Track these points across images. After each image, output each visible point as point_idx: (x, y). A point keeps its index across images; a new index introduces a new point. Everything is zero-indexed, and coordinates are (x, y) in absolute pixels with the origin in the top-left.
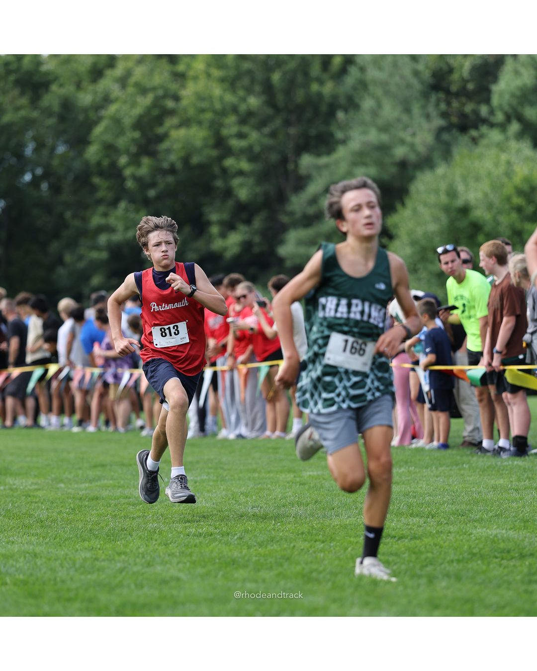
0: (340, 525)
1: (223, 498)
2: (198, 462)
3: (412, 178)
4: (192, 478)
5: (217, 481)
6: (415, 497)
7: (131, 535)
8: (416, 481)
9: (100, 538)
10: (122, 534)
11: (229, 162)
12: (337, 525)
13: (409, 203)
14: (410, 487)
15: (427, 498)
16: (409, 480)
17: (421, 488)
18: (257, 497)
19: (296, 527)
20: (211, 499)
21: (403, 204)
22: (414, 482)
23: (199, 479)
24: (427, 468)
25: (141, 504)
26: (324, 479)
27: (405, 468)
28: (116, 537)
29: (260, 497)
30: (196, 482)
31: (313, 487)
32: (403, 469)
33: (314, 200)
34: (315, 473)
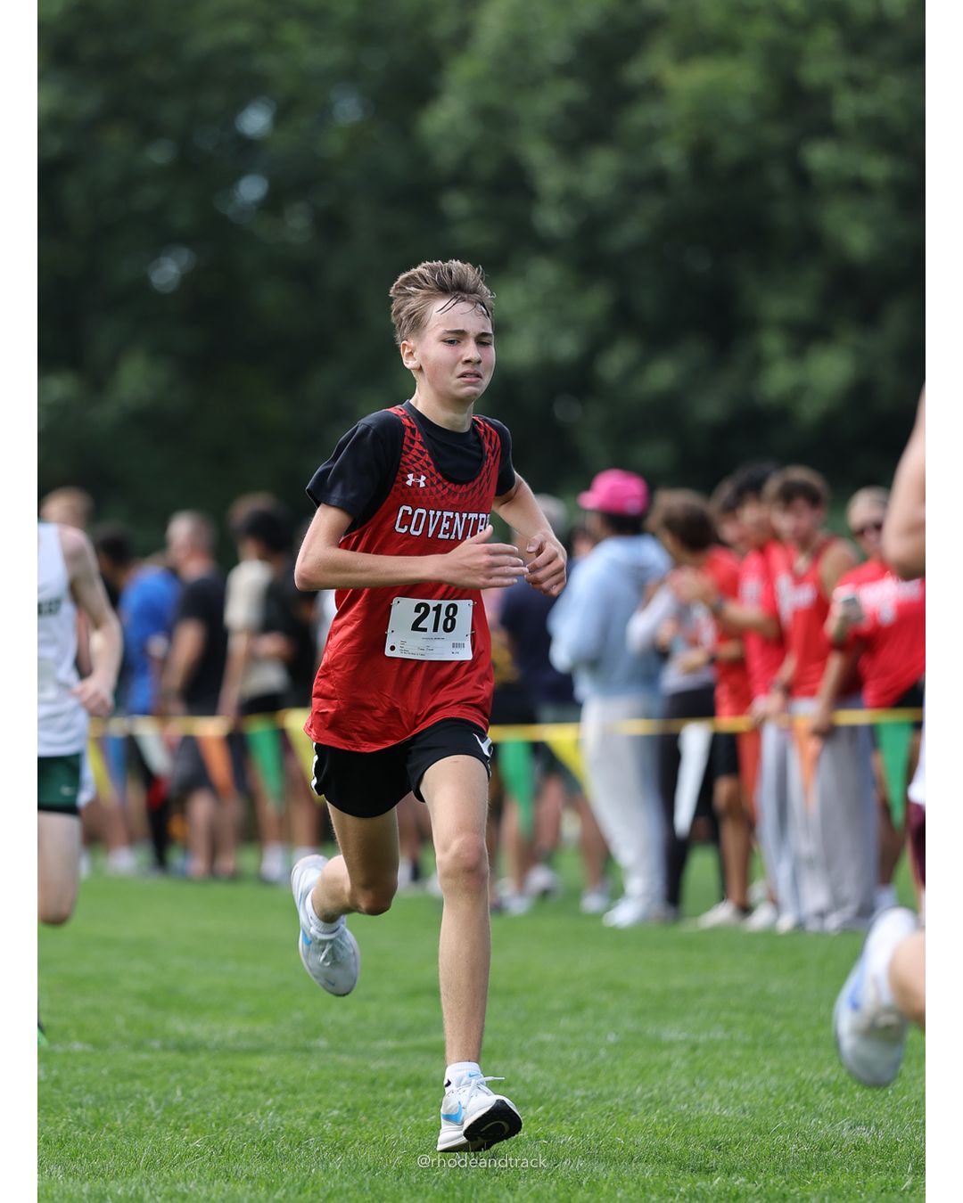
1: (771, 1096)
2: (700, 992)
4: (682, 1036)
5: (754, 1046)
9: (427, 1194)
10: (486, 1185)
11: (820, 156)
20: (737, 1098)
23: (702, 1038)
25: (541, 1105)
28: (472, 1191)
30: (694, 1047)
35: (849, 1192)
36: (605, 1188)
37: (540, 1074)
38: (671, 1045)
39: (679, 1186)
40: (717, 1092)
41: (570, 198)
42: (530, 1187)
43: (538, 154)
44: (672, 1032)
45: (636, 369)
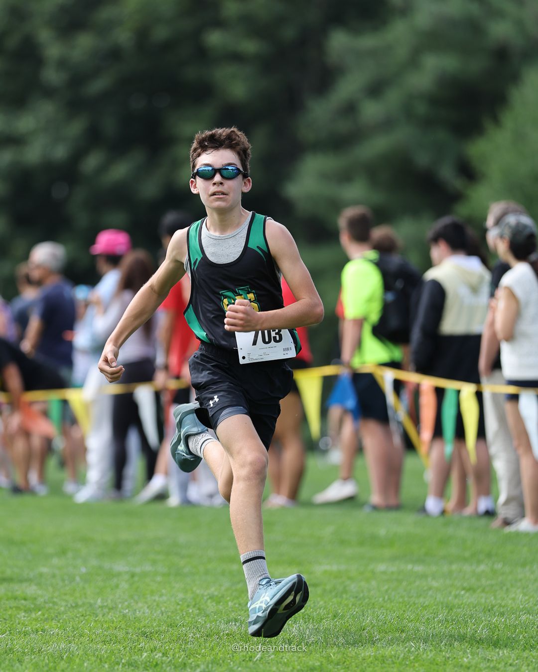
0: (375, 656)
1: (178, 604)
3: (515, 78)
4: (126, 569)
5: (169, 575)
6: (502, 614)
7: (20, 661)
8: (505, 588)
10: (5, 659)
11: (215, 38)
12: (370, 656)
13: (509, 120)
14: (495, 598)
15: (524, 617)
16: (492, 586)
17: (514, 599)
18: (235, 604)
19: (299, 657)
20: (158, 605)
21: (496, 121)
22: (501, 588)
23: (138, 570)
24: (524, 565)
26: (350, 578)
27: (487, 564)
29: (240, 604)
30: (133, 576)
31: (331, 592)
32: (482, 567)
33: (350, 109)
34: (335, 568)
35: (223, 661)
36: (77, 661)
37: (40, 592)
38: (119, 574)
39: (122, 659)
40: (146, 603)
41: (62, 64)
42: (31, 660)
43: (45, 36)
44: (120, 566)
45: (103, 169)
